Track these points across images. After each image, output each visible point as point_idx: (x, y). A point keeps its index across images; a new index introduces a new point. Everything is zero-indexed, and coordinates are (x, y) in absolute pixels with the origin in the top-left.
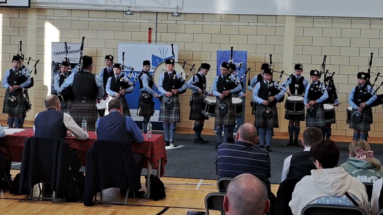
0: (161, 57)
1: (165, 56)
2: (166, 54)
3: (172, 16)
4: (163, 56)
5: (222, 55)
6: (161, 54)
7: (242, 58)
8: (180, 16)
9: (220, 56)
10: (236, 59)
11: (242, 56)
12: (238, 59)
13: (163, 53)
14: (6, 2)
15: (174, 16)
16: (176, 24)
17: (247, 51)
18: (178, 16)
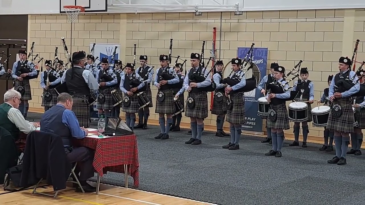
0: (107, 55)
1: (110, 54)
2: (111, 52)
3: (235, 15)
4: (109, 54)
5: (243, 51)
6: (107, 52)
7: (262, 55)
8: (242, 14)
9: (241, 53)
10: (256, 56)
11: (262, 53)
12: (258, 56)
13: (109, 52)
14: (89, 7)
15: (237, 15)
16: (238, 22)
17: (267, 48)
18: (240, 14)
